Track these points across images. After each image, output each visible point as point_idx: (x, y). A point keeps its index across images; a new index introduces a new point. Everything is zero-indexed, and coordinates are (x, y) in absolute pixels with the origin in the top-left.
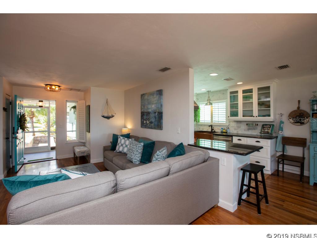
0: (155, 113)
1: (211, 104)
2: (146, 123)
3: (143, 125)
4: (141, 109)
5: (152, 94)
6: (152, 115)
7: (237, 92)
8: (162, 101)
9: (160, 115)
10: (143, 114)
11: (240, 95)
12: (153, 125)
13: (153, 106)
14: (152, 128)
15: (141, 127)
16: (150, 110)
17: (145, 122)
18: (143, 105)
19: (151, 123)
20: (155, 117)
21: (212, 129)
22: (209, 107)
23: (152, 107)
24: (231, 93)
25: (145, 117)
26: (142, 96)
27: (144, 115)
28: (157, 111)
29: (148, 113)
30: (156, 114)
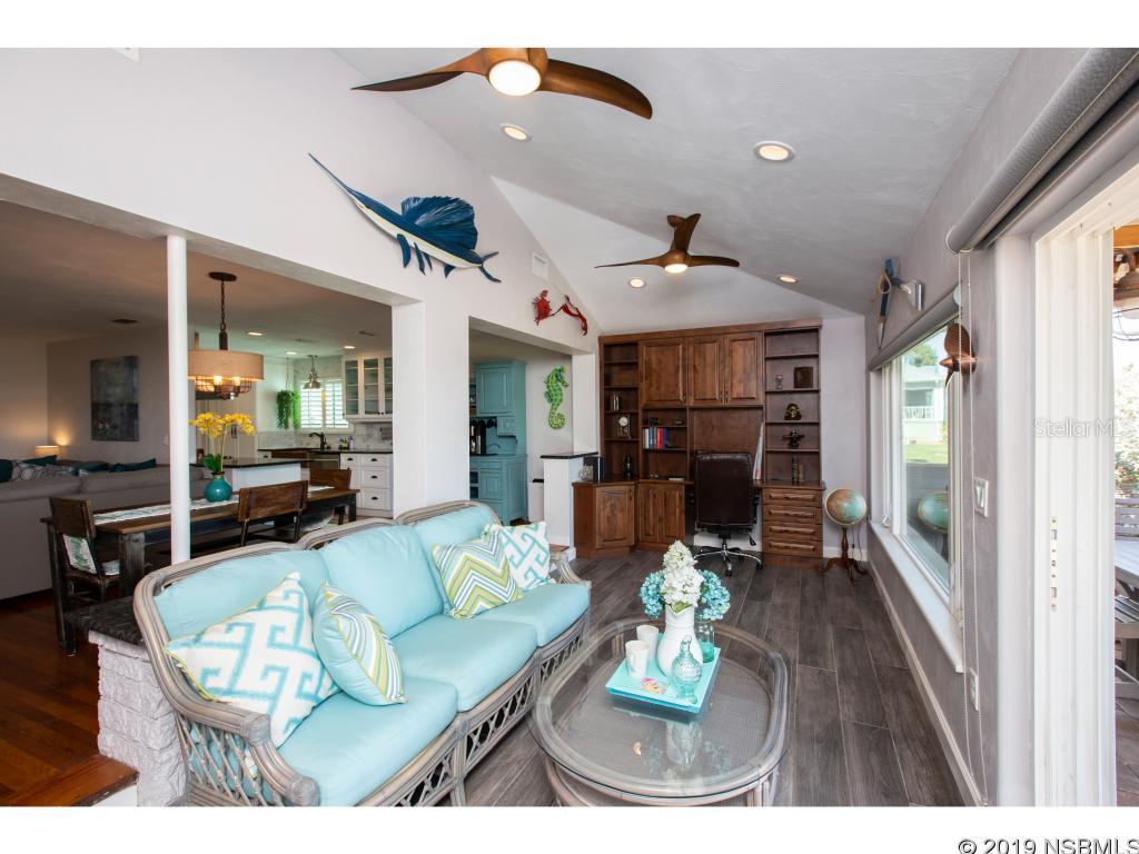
0: (122, 405)
1: (317, 385)
2: (104, 428)
3: (97, 434)
4: (92, 396)
5: (114, 363)
6: (116, 411)
7: (355, 363)
8: (135, 379)
9: (132, 411)
10: (95, 408)
11: (361, 369)
12: (117, 432)
13: (118, 390)
14: (115, 439)
15: (93, 439)
16: (111, 400)
17: (100, 426)
18: (95, 387)
19: (114, 427)
20: (122, 415)
21: (323, 443)
22: (316, 393)
23: (116, 393)
24: (347, 363)
25: (101, 415)
26: (94, 364)
27: (99, 410)
28: (127, 401)
29: (108, 406)
30: (125, 407)
